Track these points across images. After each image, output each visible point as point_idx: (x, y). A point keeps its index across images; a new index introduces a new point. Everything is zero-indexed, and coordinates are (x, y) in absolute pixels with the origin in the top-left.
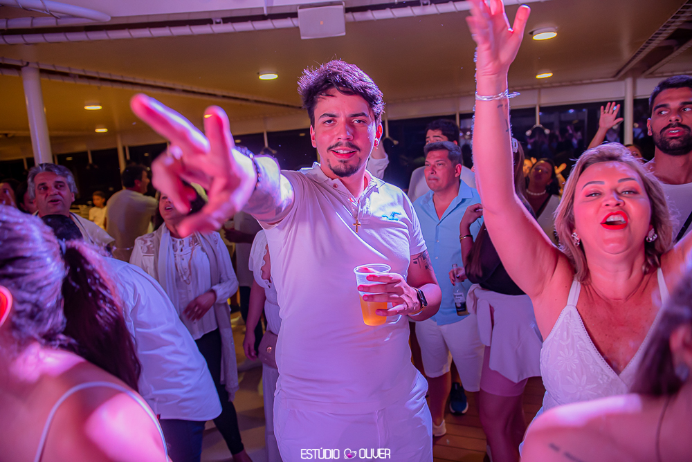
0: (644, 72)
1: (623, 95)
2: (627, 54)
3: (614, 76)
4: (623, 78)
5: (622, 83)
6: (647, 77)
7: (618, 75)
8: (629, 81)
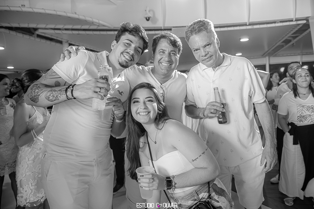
0: (273, 54)
1: (265, 63)
2: (266, 49)
3: (262, 56)
4: (265, 57)
5: (265, 59)
6: (274, 56)
7: (264, 56)
8: (267, 58)
